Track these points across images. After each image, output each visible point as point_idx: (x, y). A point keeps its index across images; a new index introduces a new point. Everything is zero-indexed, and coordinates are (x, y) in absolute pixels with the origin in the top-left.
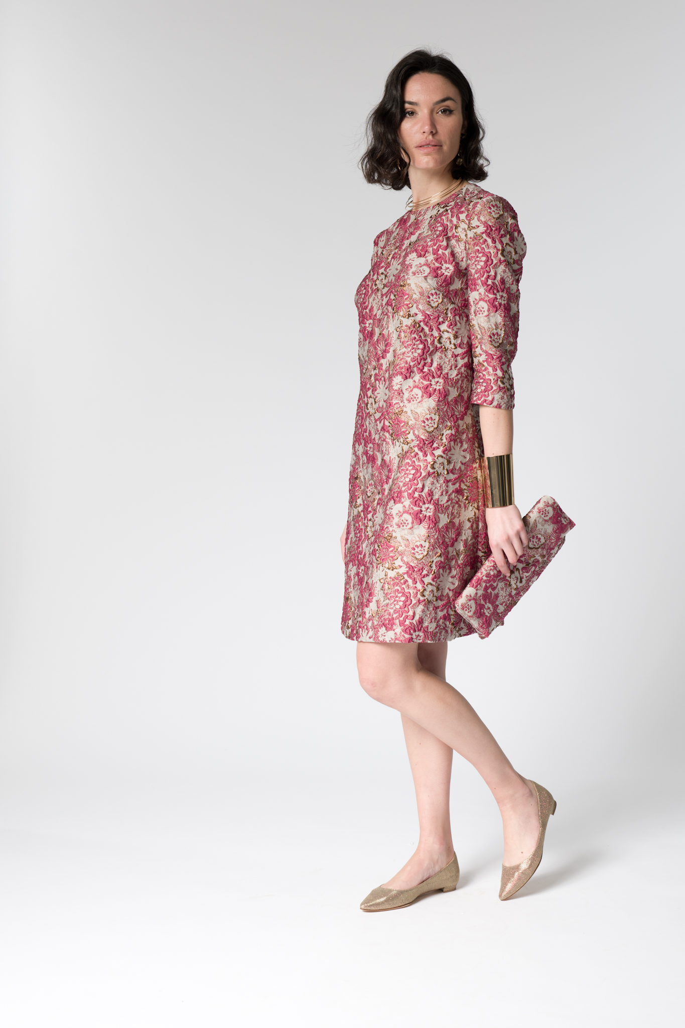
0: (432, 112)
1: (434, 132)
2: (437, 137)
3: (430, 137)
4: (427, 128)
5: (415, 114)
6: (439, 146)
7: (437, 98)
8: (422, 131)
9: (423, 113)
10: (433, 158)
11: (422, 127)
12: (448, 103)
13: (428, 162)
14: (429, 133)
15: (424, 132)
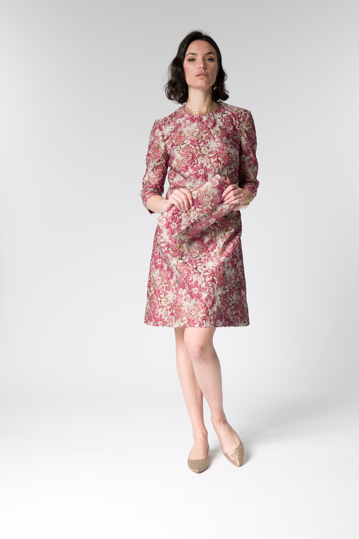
0: (204, 59)
1: (205, 68)
2: (206, 71)
3: (203, 70)
4: (202, 66)
5: (194, 60)
6: (207, 75)
7: (206, 51)
8: (199, 67)
9: (199, 59)
10: (205, 81)
11: (199, 66)
12: (211, 55)
13: (202, 83)
14: (203, 68)
15: (200, 68)
